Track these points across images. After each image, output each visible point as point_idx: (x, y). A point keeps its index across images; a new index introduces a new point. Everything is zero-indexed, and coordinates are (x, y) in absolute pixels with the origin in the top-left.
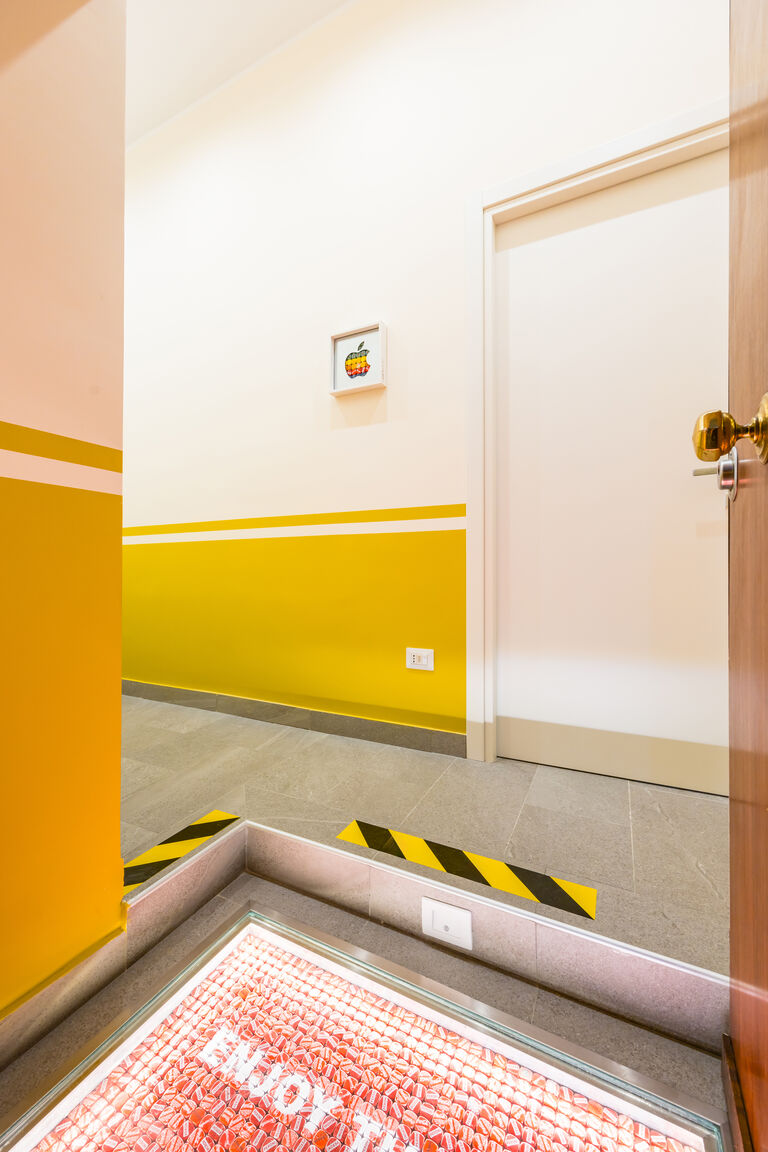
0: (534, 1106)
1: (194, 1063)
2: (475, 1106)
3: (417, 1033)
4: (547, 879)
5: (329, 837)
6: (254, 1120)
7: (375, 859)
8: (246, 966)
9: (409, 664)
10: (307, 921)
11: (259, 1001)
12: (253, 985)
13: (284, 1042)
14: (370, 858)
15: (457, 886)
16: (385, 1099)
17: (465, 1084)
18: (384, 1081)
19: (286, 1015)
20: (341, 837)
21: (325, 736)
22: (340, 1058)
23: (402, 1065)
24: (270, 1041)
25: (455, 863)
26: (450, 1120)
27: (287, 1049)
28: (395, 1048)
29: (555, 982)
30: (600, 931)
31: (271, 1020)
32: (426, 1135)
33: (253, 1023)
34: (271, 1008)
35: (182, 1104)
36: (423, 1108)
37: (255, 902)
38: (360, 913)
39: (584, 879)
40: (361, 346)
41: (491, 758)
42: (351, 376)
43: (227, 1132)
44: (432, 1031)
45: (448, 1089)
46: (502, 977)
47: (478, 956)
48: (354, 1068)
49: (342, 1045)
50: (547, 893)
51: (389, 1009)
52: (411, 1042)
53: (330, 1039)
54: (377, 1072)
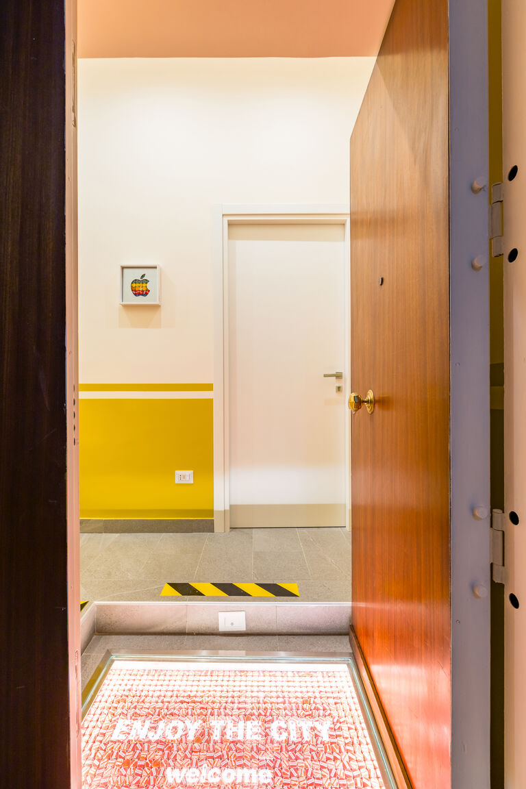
0: (285, 684)
1: (110, 743)
2: (261, 695)
3: (227, 678)
4: (275, 585)
5: (156, 596)
6: (160, 749)
7: (189, 601)
8: (118, 686)
9: (177, 481)
10: (151, 648)
11: (136, 699)
12: (127, 694)
13: (159, 711)
14: (186, 601)
15: (237, 601)
16: (222, 710)
17: (255, 689)
18: (218, 704)
19: (155, 699)
20: (163, 594)
21: (117, 535)
22: (193, 704)
23: (224, 694)
24: (151, 714)
25: (231, 590)
26: (253, 705)
27: (163, 714)
28: (219, 688)
29: (285, 631)
30: (303, 601)
31: (147, 705)
32: (245, 715)
33: (137, 711)
34: (144, 700)
35: (115, 763)
36: (240, 706)
37: (111, 649)
38: (181, 633)
39: (291, 580)
40: (143, 276)
41: (228, 530)
42: (135, 294)
43: (147, 761)
44: (233, 674)
45: (249, 694)
46: (261, 637)
47: (249, 632)
48: (202, 706)
49: (191, 700)
50: (278, 591)
51: (209, 674)
52: (225, 683)
53: (185, 699)
54: (213, 702)
